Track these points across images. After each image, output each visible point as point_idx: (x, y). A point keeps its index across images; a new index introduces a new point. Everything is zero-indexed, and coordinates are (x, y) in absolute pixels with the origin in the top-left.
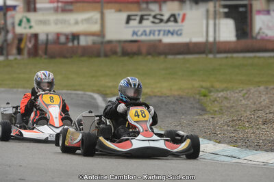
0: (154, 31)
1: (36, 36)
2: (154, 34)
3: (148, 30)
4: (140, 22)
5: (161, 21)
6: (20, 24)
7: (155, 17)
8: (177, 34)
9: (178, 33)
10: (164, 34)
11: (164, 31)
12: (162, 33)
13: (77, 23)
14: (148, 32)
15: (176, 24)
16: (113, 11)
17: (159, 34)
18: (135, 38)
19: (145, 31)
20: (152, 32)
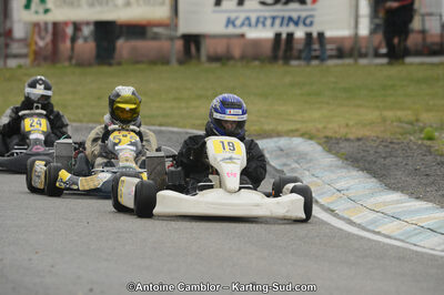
0: (265, 18)
1: (55, 25)
2: (264, 25)
4: (240, 3)
6: (27, 6)
8: (305, 24)
9: (307, 22)
10: (281, 25)
11: (283, 18)
12: (278, 22)
14: (253, 21)
15: (304, 7)
17: (273, 24)
18: (231, 30)
19: (248, 19)
20: (261, 20)
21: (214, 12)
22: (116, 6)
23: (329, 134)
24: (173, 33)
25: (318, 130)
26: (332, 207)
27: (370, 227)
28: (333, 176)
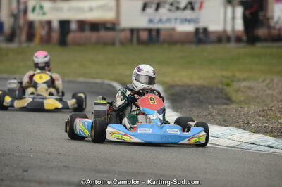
2: (171, 22)
3: (164, 18)
4: (157, 9)
5: (178, 8)
6: (34, 10)
7: (171, 4)
10: (180, 22)
11: (181, 19)
12: (178, 21)
13: (91, 9)
14: (164, 20)
15: (193, 12)
19: (161, 20)
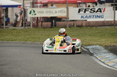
0: (91, 16)
1: (37, 18)
4: (85, 12)
6: (30, 13)
9: (102, 17)
10: (95, 18)
12: (94, 17)
13: (56, 12)
14: (88, 17)
15: (101, 13)
16: (72, 7)
18: (82, 19)
20: (90, 16)
21: (78, 14)
22: (53, 13)
23: (106, 45)
24: (67, 20)
25: (103, 44)
26: (104, 62)
27: (113, 66)
28: (105, 55)
